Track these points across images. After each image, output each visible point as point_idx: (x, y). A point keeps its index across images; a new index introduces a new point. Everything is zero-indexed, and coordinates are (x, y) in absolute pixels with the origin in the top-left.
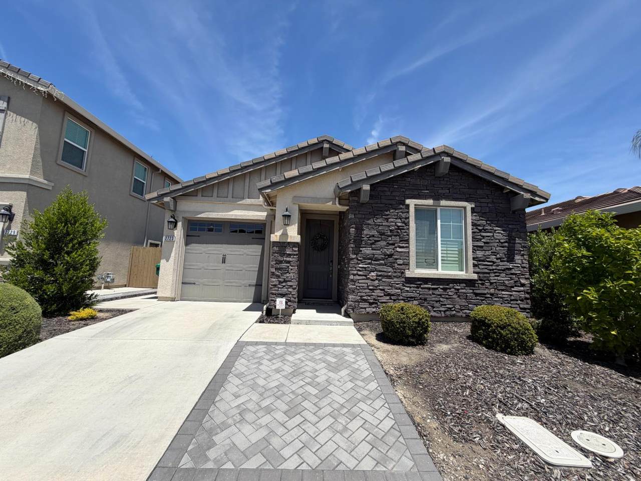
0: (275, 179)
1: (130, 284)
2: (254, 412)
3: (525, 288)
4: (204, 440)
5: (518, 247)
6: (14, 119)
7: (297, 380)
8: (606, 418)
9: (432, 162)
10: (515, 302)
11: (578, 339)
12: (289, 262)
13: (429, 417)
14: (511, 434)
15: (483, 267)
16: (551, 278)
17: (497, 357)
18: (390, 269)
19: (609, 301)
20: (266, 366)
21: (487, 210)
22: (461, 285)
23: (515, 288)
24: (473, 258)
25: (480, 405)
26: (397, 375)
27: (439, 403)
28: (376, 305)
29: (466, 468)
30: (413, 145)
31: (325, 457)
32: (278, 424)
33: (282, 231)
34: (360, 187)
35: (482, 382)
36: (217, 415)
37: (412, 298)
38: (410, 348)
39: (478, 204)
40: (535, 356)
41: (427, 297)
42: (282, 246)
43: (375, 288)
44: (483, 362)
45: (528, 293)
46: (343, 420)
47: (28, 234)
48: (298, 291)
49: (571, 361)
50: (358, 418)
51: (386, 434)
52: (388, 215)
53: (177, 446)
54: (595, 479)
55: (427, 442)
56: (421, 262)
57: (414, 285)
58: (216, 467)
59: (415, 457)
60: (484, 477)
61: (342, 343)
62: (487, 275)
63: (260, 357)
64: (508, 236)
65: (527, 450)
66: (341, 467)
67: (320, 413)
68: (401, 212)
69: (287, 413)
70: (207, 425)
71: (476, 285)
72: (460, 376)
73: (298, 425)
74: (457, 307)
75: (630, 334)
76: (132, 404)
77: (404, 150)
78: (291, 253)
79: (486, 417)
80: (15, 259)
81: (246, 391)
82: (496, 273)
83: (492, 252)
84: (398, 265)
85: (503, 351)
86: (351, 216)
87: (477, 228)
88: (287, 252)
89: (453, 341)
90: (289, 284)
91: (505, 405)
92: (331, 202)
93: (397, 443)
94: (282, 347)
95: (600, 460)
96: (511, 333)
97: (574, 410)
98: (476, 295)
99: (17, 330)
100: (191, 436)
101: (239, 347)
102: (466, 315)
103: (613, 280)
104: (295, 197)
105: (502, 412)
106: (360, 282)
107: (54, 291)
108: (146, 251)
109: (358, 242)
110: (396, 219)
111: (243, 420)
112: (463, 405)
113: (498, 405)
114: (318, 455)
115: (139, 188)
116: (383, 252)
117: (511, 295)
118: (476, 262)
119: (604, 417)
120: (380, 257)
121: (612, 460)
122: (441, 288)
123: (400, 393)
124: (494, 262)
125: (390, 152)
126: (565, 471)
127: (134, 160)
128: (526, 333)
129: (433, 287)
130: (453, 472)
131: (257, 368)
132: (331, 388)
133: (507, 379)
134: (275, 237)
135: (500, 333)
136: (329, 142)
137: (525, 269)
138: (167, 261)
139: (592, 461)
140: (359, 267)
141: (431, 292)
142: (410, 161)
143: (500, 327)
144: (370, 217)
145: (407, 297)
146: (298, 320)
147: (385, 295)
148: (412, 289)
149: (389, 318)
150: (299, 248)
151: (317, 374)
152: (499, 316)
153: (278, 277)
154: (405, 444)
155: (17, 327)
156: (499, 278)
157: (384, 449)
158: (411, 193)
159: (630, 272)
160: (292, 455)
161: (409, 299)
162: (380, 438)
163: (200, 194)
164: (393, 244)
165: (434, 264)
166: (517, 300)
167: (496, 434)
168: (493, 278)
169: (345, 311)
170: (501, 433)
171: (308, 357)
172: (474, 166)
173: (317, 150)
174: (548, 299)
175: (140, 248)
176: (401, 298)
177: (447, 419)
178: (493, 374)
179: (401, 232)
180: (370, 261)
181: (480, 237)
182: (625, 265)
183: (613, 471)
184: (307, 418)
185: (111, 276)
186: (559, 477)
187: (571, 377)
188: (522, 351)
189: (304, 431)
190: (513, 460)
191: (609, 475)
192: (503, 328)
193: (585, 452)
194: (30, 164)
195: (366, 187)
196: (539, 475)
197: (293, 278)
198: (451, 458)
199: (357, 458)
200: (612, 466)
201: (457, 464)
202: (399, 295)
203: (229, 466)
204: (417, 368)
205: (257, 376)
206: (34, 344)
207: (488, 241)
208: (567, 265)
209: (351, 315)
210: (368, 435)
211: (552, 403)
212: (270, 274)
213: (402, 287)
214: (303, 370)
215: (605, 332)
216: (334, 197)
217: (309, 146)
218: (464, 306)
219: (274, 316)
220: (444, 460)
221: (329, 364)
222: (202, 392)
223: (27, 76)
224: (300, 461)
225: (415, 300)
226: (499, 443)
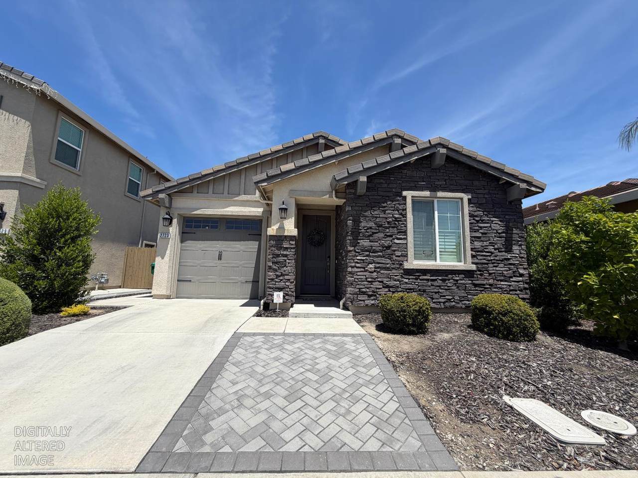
0: (272, 172)
1: (125, 286)
2: (252, 397)
3: (524, 279)
4: (200, 425)
5: (516, 237)
6: (7, 118)
7: (296, 367)
8: (614, 398)
9: (428, 153)
10: (514, 292)
11: (579, 328)
12: (286, 256)
13: (435, 400)
14: (519, 414)
15: (481, 257)
16: (550, 265)
17: (499, 344)
18: (388, 261)
19: (610, 285)
20: (264, 354)
21: (484, 201)
22: (460, 276)
23: (514, 278)
24: (471, 249)
25: (486, 388)
26: (399, 361)
27: (443, 387)
28: (375, 298)
29: (476, 447)
30: (409, 137)
31: (328, 439)
32: (277, 408)
33: (279, 224)
34: (356, 179)
35: (486, 367)
36: (214, 402)
37: (411, 289)
38: (411, 337)
39: (475, 195)
40: (537, 342)
41: (426, 288)
42: (279, 239)
43: (374, 280)
44: (486, 348)
45: (527, 283)
46: (345, 404)
47: (19, 229)
48: (296, 285)
49: (573, 346)
50: (361, 401)
51: (391, 416)
52: (384, 207)
53: (171, 431)
54: (610, 455)
55: (434, 423)
56: (419, 254)
57: (413, 277)
58: (213, 451)
59: (422, 437)
60: (495, 455)
61: (342, 332)
62: (486, 266)
63: (258, 347)
64: (506, 226)
65: (538, 429)
66: (345, 449)
67: (322, 398)
68: (398, 204)
69: (287, 398)
70: (203, 411)
71: (475, 276)
72: (463, 361)
73: (299, 409)
74: (457, 298)
75: (632, 318)
76: (124, 392)
77: (400, 142)
78: (288, 246)
79: (493, 399)
80: (5, 255)
81: (244, 378)
82: (494, 263)
83: (490, 243)
84: (397, 256)
85: (506, 338)
86: (348, 208)
87: (474, 219)
88: (284, 246)
89: (454, 330)
90: (287, 277)
91: (511, 388)
92: (328, 196)
93: (403, 424)
94: (281, 337)
95: (613, 437)
96: (513, 319)
97: (582, 391)
98: (476, 285)
99: (5, 322)
100: (187, 421)
101: (237, 337)
102: (466, 306)
103: (613, 264)
104: (291, 190)
105: (508, 395)
106: (358, 274)
107: (46, 287)
108: (141, 251)
109: (356, 234)
110: (393, 210)
111: (241, 405)
112: (469, 388)
113: (504, 388)
114: (320, 438)
115: (134, 188)
116: (381, 244)
117: (510, 286)
118: (474, 253)
119: (612, 397)
120: (377, 249)
121: (626, 437)
122: (440, 280)
123: (403, 378)
124: (492, 253)
125: (386, 145)
126: (578, 448)
127: (129, 160)
128: (527, 320)
129: (431, 278)
130: (463, 452)
131: (256, 356)
132: (332, 374)
133: (512, 363)
134: (272, 230)
135: (501, 320)
136: (324, 138)
137: (523, 259)
138: (163, 258)
139: (605, 438)
140: (357, 259)
141: (429, 283)
142: (406, 153)
143: (501, 314)
144: (367, 209)
145: (406, 289)
146: (296, 313)
147: (383, 287)
148: (411, 280)
149: (389, 307)
150: (296, 241)
151: (316, 361)
152: (499, 303)
153: (275, 270)
154: (411, 425)
155: (5, 320)
156: (497, 269)
157: (389, 430)
158: (408, 185)
159: (630, 255)
160: (294, 438)
161: (407, 291)
162: (385, 420)
163: (195, 191)
164: (391, 236)
165: (432, 256)
166: (516, 291)
167: (504, 414)
168: (491, 269)
169: (344, 305)
170: (510, 413)
171: (308, 346)
172: (470, 157)
173: (313, 146)
174: (547, 289)
175: (135, 248)
176: (400, 289)
177: (453, 402)
178: (497, 359)
179: (399, 224)
180: (367, 253)
181: (477, 228)
182: (625, 248)
183: (627, 448)
184: (307, 402)
185: (106, 276)
186: (572, 454)
187: (575, 361)
188: (524, 337)
189: (304, 415)
190: (524, 439)
191: (624, 451)
192: (505, 315)
193: (598, 431)
194: (22, 162)
195: (363, 179)
196: (551, 453)
197: (290, 271)
198: (460, 439)
199: (362, 439)
200: (626, 443)
201: (466, 444)
202: (398, 287)
203: (226, 449)
204: (419, 355)
205: (254, 364)
206: (23, 338)
207: (486, 232)
208: (566, 251)
209: (350, 308)
210: (372, 417)
211: (558, 385)
212: (267, 268)
213: (401, 279)
214: (302, 358)
215: (608, 317)
216: (330, 190)
217: (305, 142)
218: (463, 297)
219: (271, 310)
220: (452, 440)
221: (329, 352)
222: (198, 380)
223: (20, 75)
224: (301, 443)
225: (414, 291)
226: (508, 423)
